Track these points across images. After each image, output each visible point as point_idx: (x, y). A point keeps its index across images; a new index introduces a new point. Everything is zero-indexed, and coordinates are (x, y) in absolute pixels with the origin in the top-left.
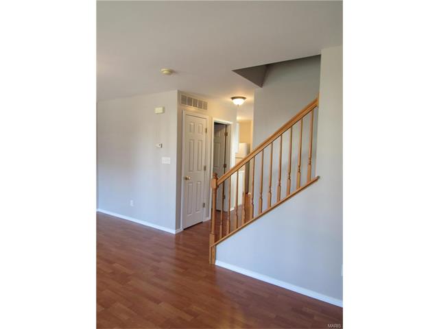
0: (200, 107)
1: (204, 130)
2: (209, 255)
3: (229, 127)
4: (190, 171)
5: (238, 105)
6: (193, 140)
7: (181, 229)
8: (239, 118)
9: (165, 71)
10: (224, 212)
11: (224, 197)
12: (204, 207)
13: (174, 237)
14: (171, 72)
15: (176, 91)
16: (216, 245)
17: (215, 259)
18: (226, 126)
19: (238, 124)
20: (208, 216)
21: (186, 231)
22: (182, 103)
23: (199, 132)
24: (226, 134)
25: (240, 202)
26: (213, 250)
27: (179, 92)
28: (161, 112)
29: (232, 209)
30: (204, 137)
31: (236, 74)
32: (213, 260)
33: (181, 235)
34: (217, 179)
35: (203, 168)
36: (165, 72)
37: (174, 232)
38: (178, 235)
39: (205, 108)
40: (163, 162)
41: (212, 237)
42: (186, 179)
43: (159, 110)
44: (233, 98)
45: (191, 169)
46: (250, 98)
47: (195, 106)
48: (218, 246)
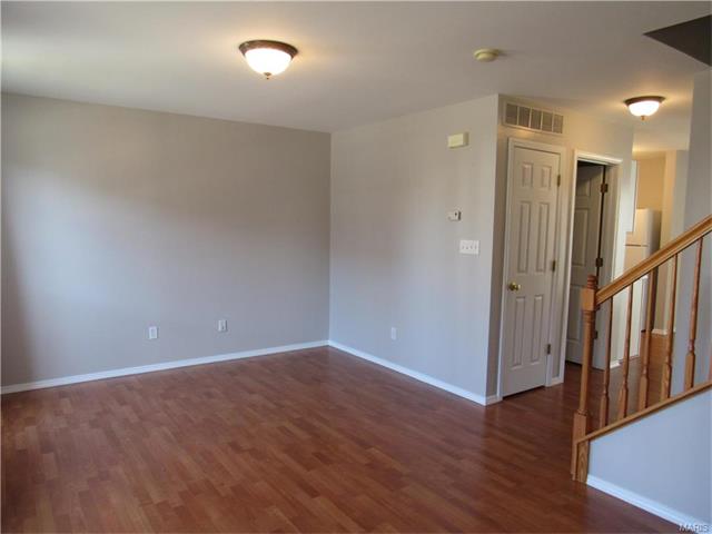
0: (547, 127)
1: (554, 180)
2: (570, 462)
3: (612, 171)
4: (519, 271)
5: (643, 117)
6: (529, 203)
7: (498, 397)
8: (636, 149)
9: (481, 54)
10: (592, 369)
11: (594, 335)
12: (549, 352)
13: (483, 411)
14: (496, 54)
15: (496, 97)
16: (590, 440)
17: (587, 472)
18: (605, 168)
19: (634, 164)
20: (558, 375)
21: (508, 403)
22: (507, 121)
23: (542, 185)
24: (605, 188)
25: (635, 351)
26: (583, 451)
27: (502, 98)
28: (461, 143)
29: (614, 364)
30: (555, 195)
31: (654, 41)
32: (582, 472)
33: (498, 410)
34: (596, 290)
35: (549, 266)
36: (480, 57)
37: (481, 400)
38: (490, 408)
39: (559, 128)
40: (462, 251)
41: (580, 422)
42: (512, 288)
43: (456, 140)
44: (629, 102)
45: (523, 267)
46: (675, 98)
47: (535, 125)
48: (593, 443)
